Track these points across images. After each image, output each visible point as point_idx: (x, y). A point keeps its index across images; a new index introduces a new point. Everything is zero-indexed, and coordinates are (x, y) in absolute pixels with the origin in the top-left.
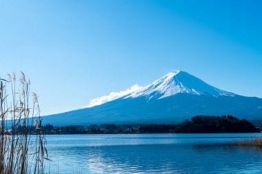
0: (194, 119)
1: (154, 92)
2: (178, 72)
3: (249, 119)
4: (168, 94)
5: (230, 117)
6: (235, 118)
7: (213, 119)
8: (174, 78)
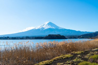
0: (49, 35)
1: (42, 28)
2: (49, 22)
3: (64, 35)
4: (46, 28)
5: (59, 35)
6: (60, 35)
7: (54, 35)
8: (48, 24)
